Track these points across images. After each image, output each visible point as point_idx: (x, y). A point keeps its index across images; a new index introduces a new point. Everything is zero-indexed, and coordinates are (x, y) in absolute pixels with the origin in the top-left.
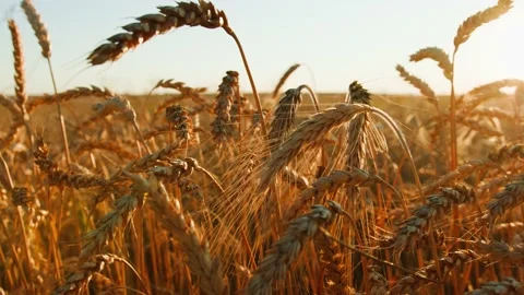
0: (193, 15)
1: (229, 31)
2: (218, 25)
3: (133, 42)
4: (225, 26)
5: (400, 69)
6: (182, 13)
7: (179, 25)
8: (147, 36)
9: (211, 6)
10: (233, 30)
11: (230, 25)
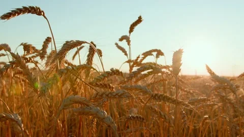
0: (33, 10)
1: (45, 17)
2: (41, 15)
3: (14, 15)
4: (44, 15)
5: (116, 44)
6: (30, 9)
7: (28, 13)
8: (19, 14)
9: (39, 8)
10: (46, 17)
11: (45, 15)
